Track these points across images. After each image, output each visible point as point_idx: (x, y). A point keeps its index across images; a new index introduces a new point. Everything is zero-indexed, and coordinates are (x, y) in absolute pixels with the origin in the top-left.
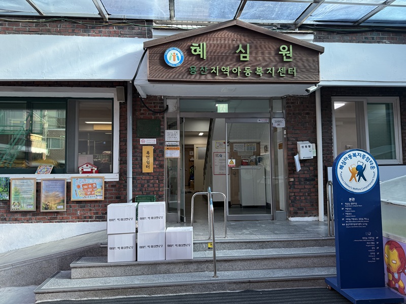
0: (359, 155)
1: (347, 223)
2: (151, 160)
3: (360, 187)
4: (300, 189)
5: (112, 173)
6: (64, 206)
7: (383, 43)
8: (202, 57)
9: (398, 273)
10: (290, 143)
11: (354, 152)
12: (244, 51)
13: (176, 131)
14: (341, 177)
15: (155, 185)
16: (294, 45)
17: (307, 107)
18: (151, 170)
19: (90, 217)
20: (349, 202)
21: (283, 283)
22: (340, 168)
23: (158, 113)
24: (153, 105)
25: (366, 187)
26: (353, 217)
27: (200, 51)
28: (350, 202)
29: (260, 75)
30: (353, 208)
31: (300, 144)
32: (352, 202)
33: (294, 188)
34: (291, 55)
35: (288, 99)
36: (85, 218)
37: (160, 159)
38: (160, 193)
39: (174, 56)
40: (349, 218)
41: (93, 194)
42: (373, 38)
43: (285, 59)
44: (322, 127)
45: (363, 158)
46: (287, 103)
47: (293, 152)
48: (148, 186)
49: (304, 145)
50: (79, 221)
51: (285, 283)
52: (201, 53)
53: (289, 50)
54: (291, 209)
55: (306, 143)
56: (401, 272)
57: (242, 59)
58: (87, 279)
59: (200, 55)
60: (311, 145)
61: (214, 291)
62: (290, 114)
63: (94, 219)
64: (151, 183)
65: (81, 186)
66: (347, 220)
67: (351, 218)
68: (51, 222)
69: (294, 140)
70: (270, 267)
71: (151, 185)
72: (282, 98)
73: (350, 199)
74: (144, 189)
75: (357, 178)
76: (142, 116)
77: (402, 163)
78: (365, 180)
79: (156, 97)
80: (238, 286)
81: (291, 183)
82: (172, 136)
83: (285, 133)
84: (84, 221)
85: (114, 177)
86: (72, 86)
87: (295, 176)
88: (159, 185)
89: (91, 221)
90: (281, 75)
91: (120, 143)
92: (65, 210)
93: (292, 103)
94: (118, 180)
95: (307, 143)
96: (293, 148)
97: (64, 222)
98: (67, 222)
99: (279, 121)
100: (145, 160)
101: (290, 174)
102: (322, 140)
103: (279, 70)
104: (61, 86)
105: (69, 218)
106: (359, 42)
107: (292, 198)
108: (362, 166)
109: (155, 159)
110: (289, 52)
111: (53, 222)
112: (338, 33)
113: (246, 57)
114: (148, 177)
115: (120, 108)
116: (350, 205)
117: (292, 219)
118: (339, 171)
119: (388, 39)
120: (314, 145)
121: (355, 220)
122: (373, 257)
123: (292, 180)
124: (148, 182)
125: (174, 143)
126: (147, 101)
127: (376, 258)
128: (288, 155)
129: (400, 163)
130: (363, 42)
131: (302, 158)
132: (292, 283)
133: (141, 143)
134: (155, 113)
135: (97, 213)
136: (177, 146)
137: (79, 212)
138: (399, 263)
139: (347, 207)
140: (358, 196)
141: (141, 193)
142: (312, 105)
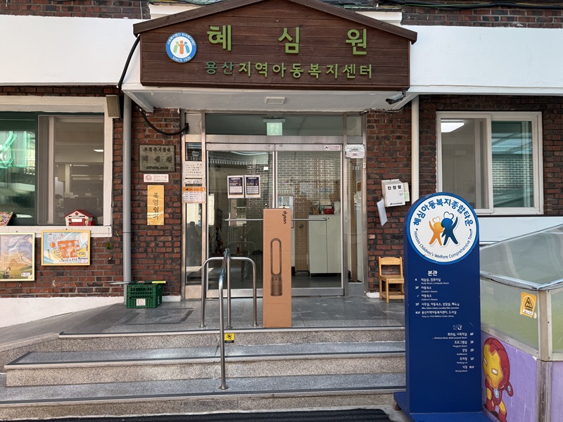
0: (446, 202)
1: (424, 310)
2: (161, 205)
3: (447, 253)
4: (385, 251)
5: (102, 225)
6: (31, 274)
7: (511, 26)
8: (224, 47)
9: (499, 390)
10: (371, 182)
11: (439, 197)
12: (290, 39)
13: (199, 162)
14: (416, 237)
15: (167, 244)
16: (370, 29)
17: (399, 127)
18: (161, 222)
19: (71, 290)
20: (427, 277)
21: (326, 398)
22: (415, 223)
23: (171, 135)
24: (163, 123)
25: (457, 254)
26: (433, 302)
27: (222, 39)
28: (430, 278)
29: (316, 76)
30: (434, 287)
31: (386, 184)
32: (433, 277)
33: (376, 248)
34: (364, 45)
35: (369, 116)
36: (63, 290)
37: (175, 205)
38: (174, 256)
39: (181, 47)
40: (427, 302)
41: (75, 256)
42: (496, 19)
43: (355, 52)
44: (420, 158)
45: (454, 207)
46: (369, 121)
47: (375, 195)
48: (157, 245)
49: (392, 186)
50: (53, 296)
51: (330, 400)
52: (224, 41)
53: (361, 37)
54: (371, 280)
55: (395, 183)
56: (503, 389)
57: (287, 51)
58: (30, 388)
59: (222, 44)
60: (402, 184)
61: (218, 409)
62: (373, 138)
63: (76, 293)
64: (161, 242)
65: (57, 245)
66: (424, 306)
67: (430, 302)
68: (13, 297)
69: (378, 177)
70: (313, 373)
71: (161, 244)
72: (361, 114)
73: (430, 272)
74: (149, 250)
75: (443, 239)
76: (147, 140)
77: (543, 213)
78: (456, 242)
79: (168, 110)
80: (255, 403)
81: (372, 242)
82: (194, 171)
83: (364, 167)
84: (61, 296)
85: (104, 231)
86: (42, 94)
87: (377, 231)
88: (173, 243)
89: (72, 296)
90: (349, 77)
91: (113, 181)
92: (33, 279)
93: (376, 121)
94: (111, 236)
95: (397, 182)
96: (375, 190)
97: (33, 296)
98: (37, 296)
99: (356, 150)
100: (150, 205)
101: (368, 228)
102: (420, 178)
103: (346, 69)
104: (26, 94)
105: (39, 291)
106: (474, 25)
107: (372, 264)
108: (451, 221)
109: (166, 206)
110: (361, 41)
111: (16, 297)
112: (441, 10)
113: (293, 48)
114: (156, 233)
115: (114, 128)
116: (430, 282)
117: (371, 295)
118: (413, 227)
119: (520, 20)
120: (406, 185)
121: (436, 306)
122: (465, 365)
123: (373, 237)
124: (155, 240)
125: (195, 181)
126: (155, 117)
127: (468, 365)
128: (368, 201)
129: (539, 213)
130: (482, 25)
131: (389, 205)
132: (339, 399)
133: (145, 181)
134: (167, 135)
135: (80, 284)
136: (200, 185)
137: (54, 281)
138: (501, 375)
139: (424, 285)
140: (444, 268)
141: (144, 255)
142: (407, 124)
